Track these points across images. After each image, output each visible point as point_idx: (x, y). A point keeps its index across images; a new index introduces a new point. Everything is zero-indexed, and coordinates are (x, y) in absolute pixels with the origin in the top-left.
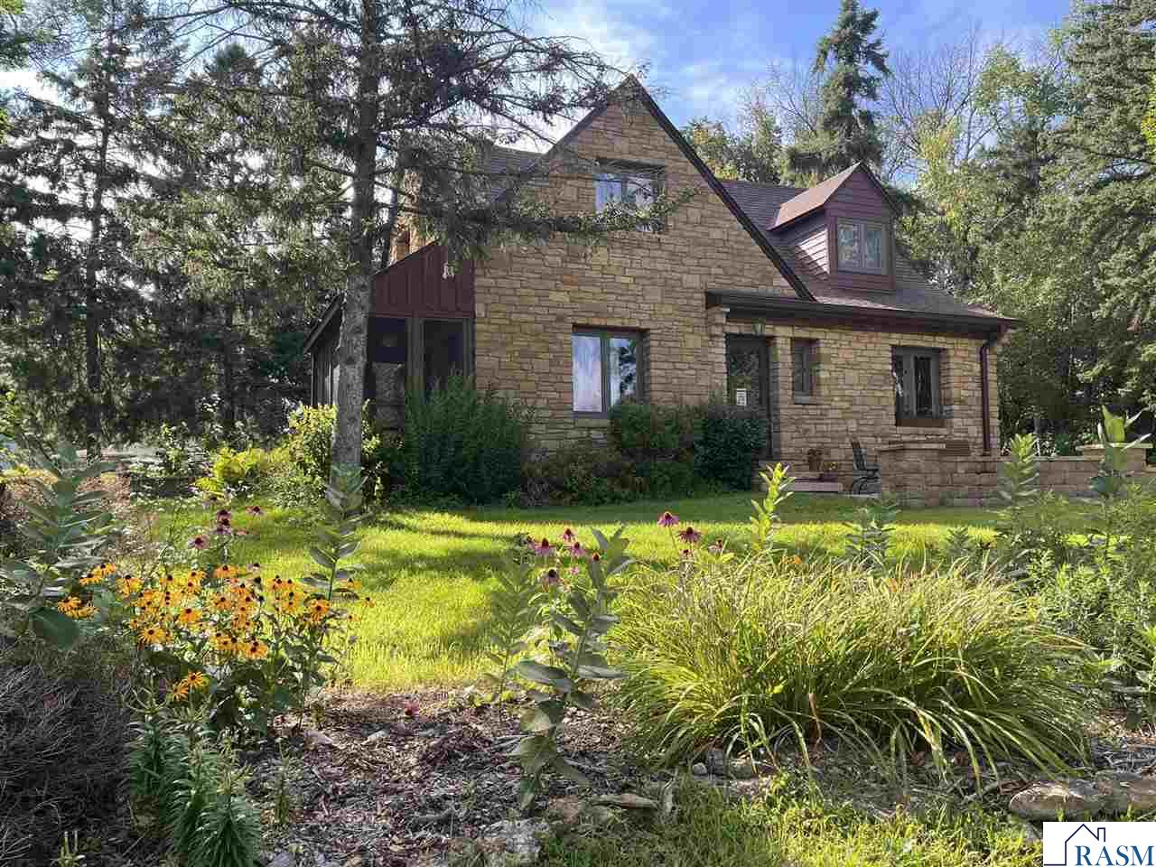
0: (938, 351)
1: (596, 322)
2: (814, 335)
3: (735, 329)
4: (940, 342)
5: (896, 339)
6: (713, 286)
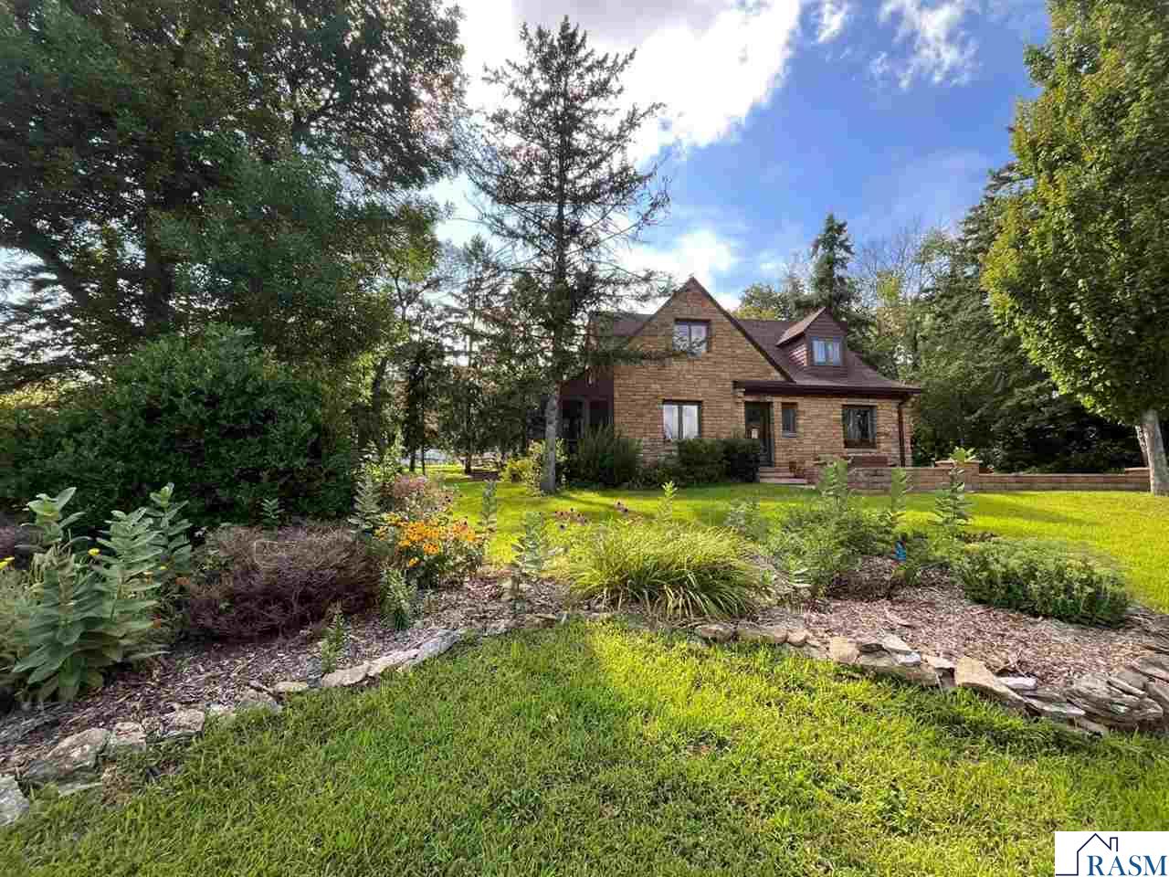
0: (872, 407)
1: (674, 398)
2: (795, 401)
3: (749, 399)
4: (871, 402)
5: (844, 401)
6: (738, 377)
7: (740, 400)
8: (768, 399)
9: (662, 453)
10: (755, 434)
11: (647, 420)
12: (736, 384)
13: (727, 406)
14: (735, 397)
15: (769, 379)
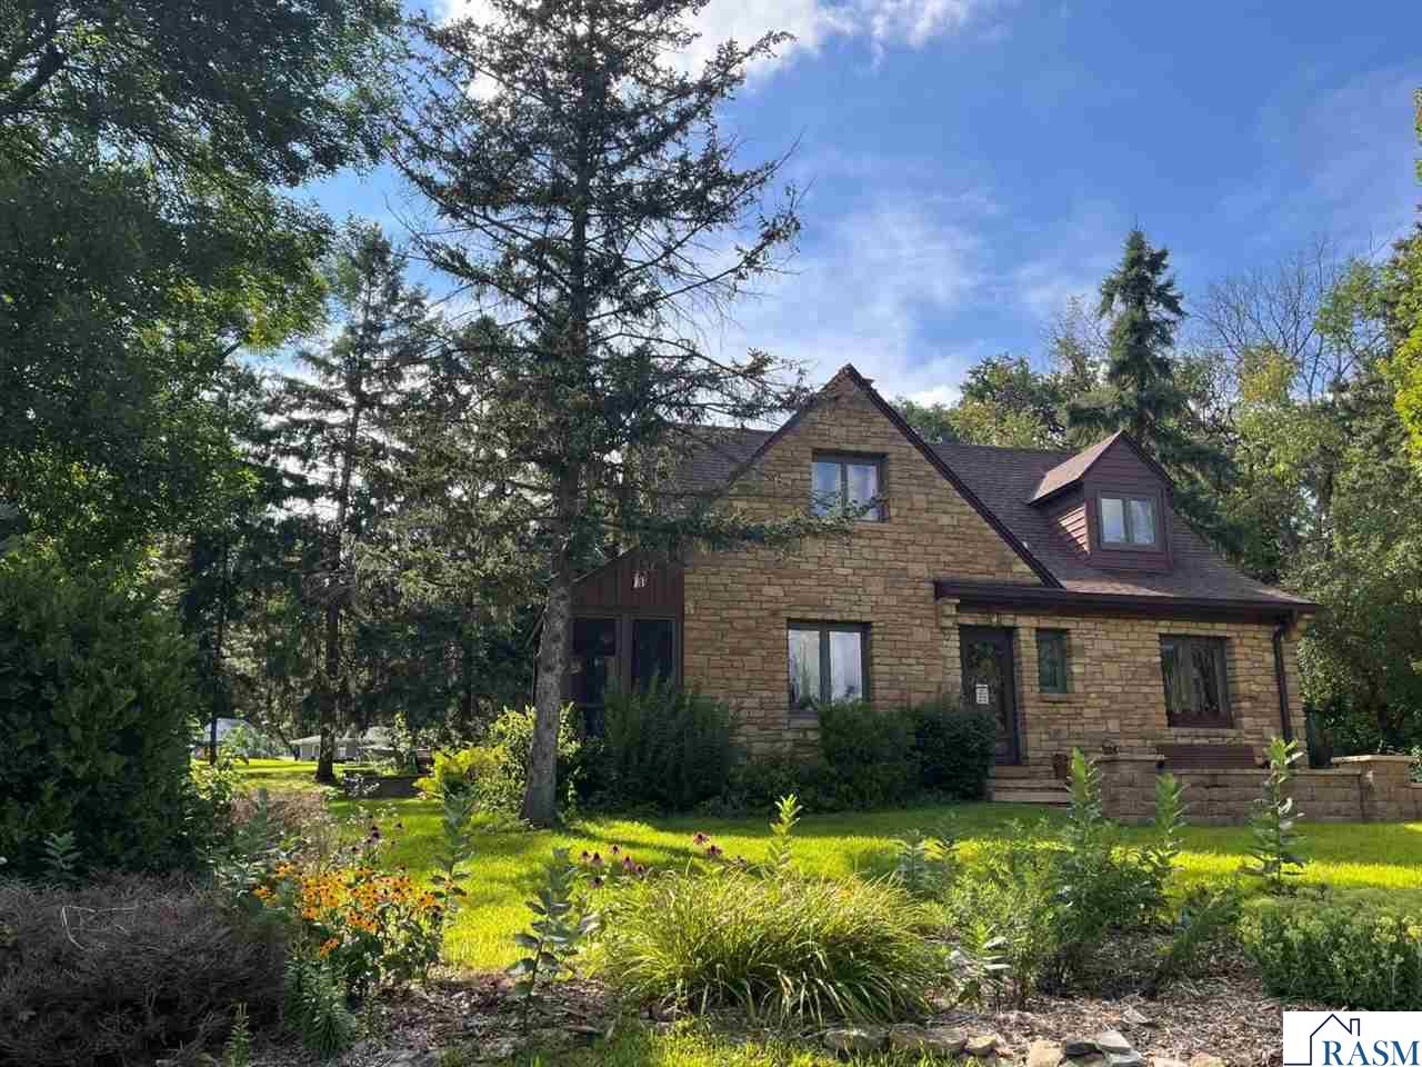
0: (1222, 640)
1: (812, 616)
2: (1063, 625)
3: (968, 620)
4: (1220, 629)
5: (1164, 627)
6: (943, 575)
7: (949, 623)
8: (1007, 621)
9: (789, 735)
10: (983, 696)
11: (754, 660)
12: (941, 589)
13: (922, 635)
14: (939, 614)
15: (1009, 578)
